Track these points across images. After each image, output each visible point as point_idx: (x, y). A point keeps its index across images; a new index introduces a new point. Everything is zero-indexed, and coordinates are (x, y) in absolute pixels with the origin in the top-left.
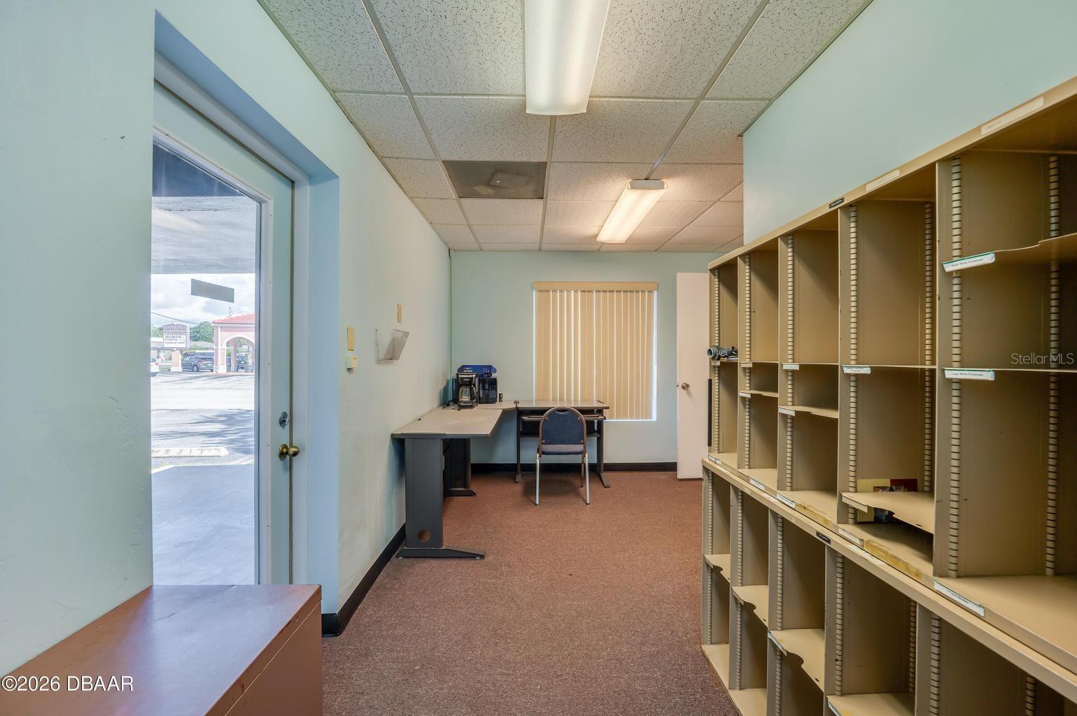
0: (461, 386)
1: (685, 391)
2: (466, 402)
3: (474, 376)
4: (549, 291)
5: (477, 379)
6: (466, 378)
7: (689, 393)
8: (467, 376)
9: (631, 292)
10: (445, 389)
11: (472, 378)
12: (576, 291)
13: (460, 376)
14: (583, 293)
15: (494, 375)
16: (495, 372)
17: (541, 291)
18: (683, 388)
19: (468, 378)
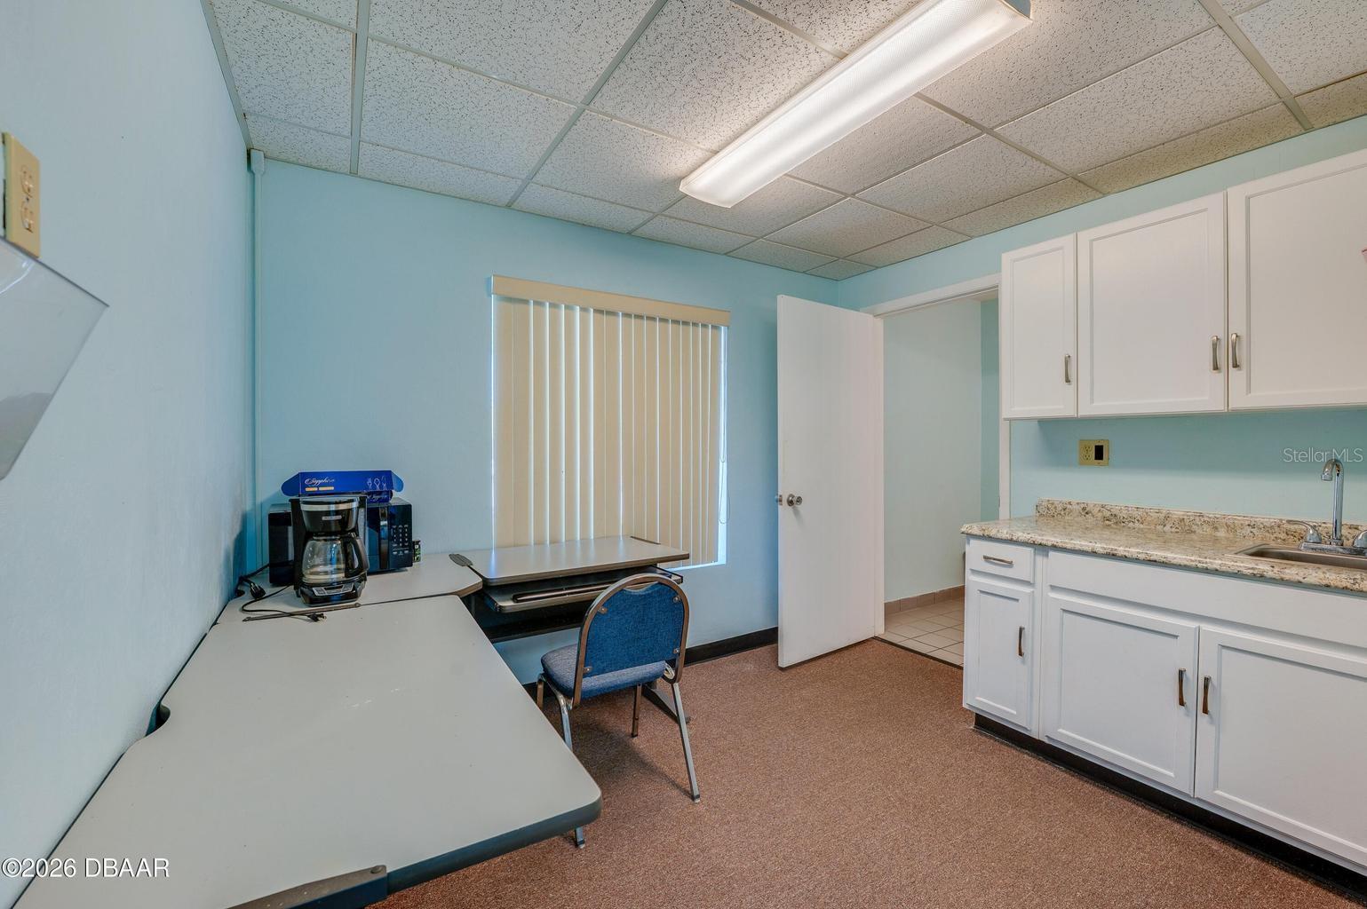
0: (309, 536)
1: (790, 508)
2: (329, 586)
3: (355, 505)
4: (526, 302)
5: (362, 510)
6: (328, 513)
7: (796, 513)
8: (333, 508)
9: (685, 323)
10: (240, 543)
11: (350, 510)
12: (584, 310)
13: (305, 508)
14: (599, 315)
15: (398, 498)
16: (400, 488)
17: (510, 300)
18: (791, 503)
19: (337, 512)
